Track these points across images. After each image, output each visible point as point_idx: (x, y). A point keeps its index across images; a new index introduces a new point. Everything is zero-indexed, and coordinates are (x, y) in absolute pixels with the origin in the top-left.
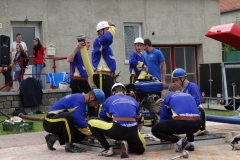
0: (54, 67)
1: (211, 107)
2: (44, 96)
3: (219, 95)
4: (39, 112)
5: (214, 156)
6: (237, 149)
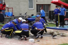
0: (8, 10)
1: (52, 23)
2: (5, 19)
3: (54, 20)
4: (3, 23)
5: (47, 41)
6: (54, 39)
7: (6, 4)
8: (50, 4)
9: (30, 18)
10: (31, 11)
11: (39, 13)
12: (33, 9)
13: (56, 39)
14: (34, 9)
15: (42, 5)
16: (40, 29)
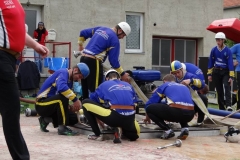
0: (54, 52)
2: (41, 80)
5: (207, 147)
6: (231, 142)
7: (48, 29)
8: (201, 39)
9: (140, 72)
10: (134, 57)
11: (160, 66)
12: (140, 51)
13: (237, 142)
14: (143, 53)
15: (173, 38)
16: (182, 103)
